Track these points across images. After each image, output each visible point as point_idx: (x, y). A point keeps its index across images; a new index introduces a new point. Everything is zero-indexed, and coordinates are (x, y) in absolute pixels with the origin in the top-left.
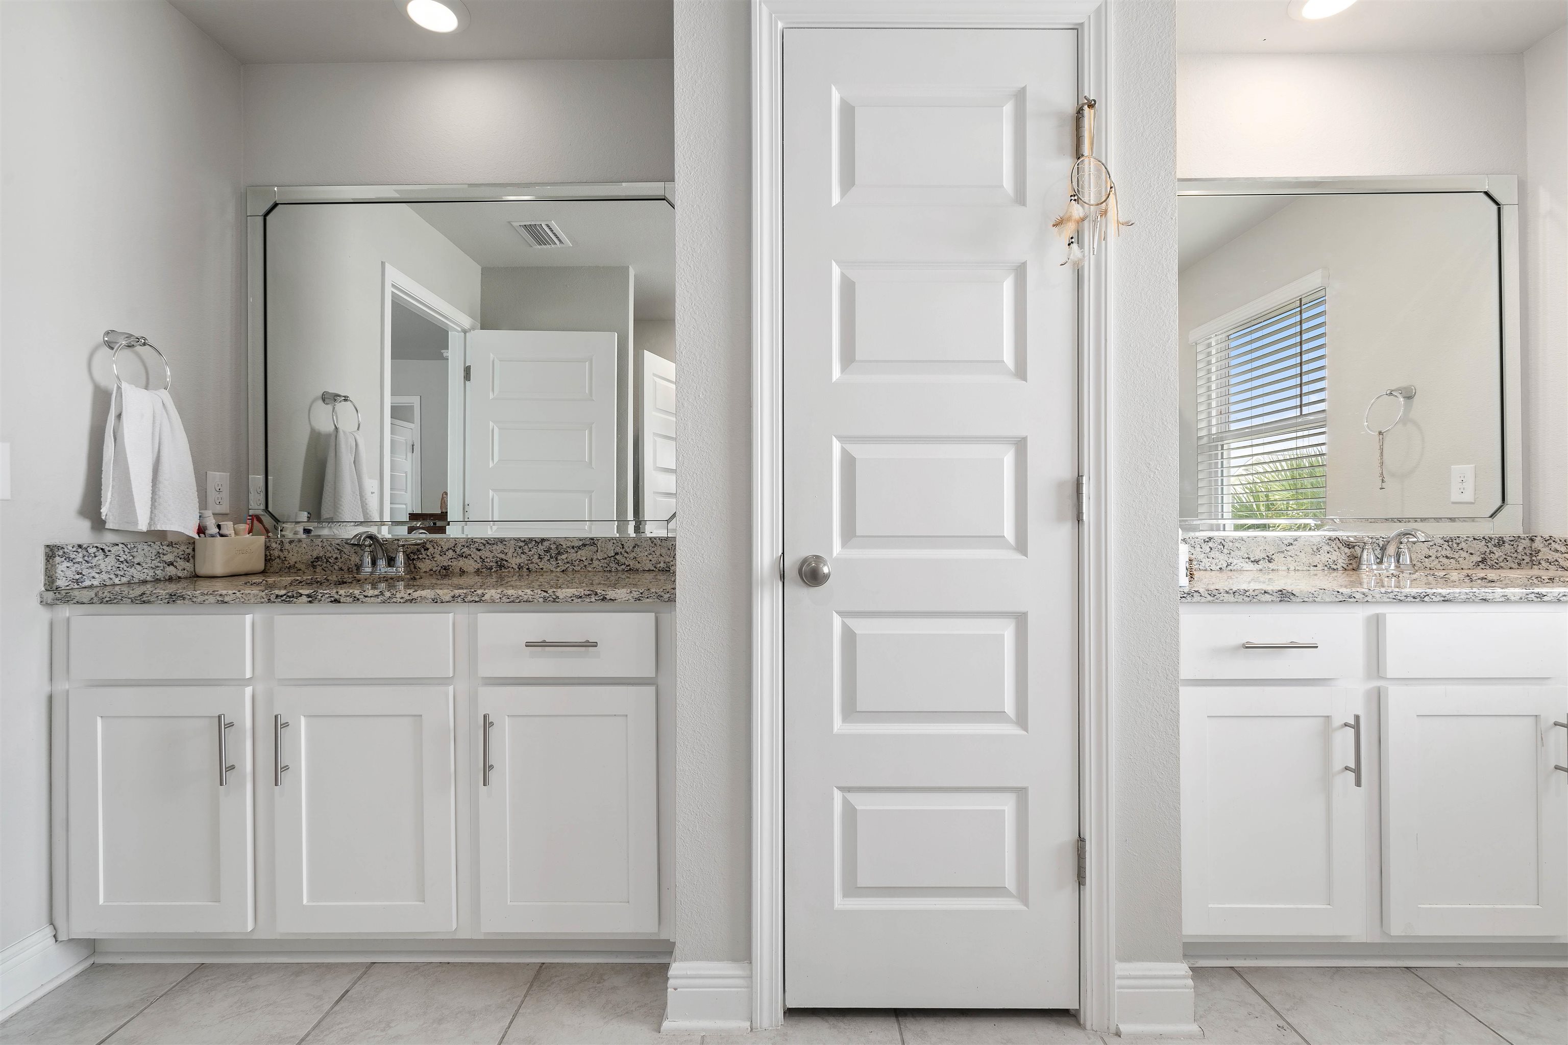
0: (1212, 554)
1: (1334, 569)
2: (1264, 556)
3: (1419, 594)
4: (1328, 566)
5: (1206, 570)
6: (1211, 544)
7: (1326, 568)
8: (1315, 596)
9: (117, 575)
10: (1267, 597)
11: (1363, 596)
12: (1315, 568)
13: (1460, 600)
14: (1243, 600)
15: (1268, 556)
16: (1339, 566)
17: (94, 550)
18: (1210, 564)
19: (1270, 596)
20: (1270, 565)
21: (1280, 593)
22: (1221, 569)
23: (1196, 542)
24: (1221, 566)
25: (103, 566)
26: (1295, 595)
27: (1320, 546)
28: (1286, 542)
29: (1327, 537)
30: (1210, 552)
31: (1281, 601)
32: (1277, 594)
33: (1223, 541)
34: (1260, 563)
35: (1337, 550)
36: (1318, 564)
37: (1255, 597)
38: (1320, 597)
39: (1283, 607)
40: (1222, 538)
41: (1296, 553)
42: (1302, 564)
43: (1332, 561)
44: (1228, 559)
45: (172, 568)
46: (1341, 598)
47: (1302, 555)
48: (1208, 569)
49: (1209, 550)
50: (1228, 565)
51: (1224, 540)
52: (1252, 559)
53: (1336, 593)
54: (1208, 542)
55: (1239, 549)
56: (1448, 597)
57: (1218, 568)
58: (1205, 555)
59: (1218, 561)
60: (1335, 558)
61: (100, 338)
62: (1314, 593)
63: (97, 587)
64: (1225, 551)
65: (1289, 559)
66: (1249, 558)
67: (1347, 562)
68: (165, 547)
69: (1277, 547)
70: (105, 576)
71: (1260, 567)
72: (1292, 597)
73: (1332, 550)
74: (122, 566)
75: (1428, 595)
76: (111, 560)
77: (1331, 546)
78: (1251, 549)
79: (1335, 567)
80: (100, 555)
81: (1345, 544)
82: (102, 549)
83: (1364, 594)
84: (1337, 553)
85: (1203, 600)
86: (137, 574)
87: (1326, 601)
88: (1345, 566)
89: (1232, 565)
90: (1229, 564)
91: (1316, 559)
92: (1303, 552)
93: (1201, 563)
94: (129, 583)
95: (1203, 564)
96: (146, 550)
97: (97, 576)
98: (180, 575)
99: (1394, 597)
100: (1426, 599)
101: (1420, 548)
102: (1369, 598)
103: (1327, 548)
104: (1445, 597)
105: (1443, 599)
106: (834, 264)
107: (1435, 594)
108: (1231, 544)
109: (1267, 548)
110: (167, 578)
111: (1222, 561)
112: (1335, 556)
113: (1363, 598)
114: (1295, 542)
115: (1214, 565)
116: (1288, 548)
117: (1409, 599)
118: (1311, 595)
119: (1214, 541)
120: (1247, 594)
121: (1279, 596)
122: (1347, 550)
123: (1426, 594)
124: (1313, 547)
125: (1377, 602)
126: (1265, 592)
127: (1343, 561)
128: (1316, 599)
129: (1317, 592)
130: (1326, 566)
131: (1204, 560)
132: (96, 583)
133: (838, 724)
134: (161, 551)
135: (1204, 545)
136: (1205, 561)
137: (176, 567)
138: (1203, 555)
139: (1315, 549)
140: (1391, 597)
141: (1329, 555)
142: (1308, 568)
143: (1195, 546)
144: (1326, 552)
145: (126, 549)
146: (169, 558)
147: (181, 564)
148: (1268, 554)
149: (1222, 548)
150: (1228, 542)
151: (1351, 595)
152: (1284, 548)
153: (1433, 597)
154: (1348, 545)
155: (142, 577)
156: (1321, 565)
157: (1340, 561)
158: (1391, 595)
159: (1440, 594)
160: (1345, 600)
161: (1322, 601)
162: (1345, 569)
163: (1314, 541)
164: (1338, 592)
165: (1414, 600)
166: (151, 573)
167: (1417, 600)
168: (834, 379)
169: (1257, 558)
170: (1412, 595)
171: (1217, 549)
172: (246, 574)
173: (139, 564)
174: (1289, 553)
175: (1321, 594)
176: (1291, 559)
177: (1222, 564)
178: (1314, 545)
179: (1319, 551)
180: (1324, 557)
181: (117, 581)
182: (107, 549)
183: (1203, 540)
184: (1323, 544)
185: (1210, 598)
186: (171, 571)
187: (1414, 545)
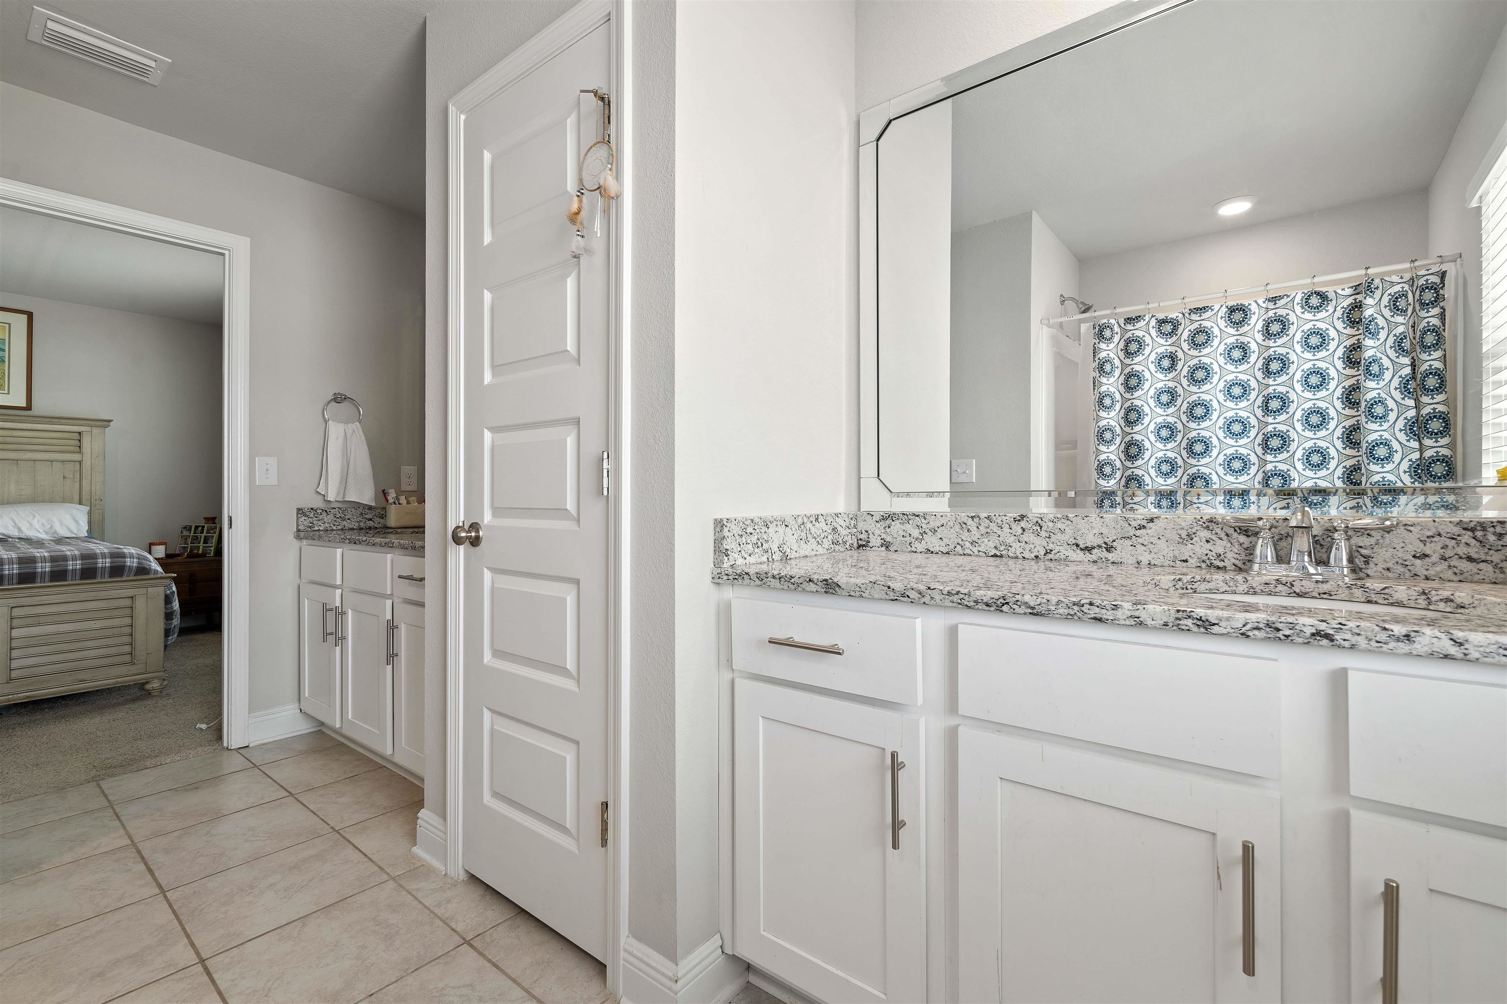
0: (1025, 538)
1: (1218, 568)
2: (1100, 541)
3: (994, 600)
4: (1208, 561)
5: (1017, 558)
6: (1023, 524)
7: (1204, 565)
8: (863, 590)
9: (334, 525)
10: (812, 587)
11: (919, 596)
12: (1184, 564)
13: (1057, 616)
14: (788, 587)
15: (1105, 543)
16: (1227, 563)
17: (321, 511)
18: (1022, 550)
19: (815, 586)
20: (1110, 556)
21: (825, 582)
22: (1037, 557)
23: (1005, 521)
24: (1037, 554)
25: (326, 520)
26: (840, 587)
27: (1194, 530)
28: (1134, 524)
29: (1205, 518)
30: (1022, 534)
31: (826, 592)
32: (822, 583)
33: (1040, 521)
34: (1095, 551)
35: (1225, 538)
36: (1189, 558)
37: (800, 586)
38: (868, 591)
39: (829, 600)
40: (1039, 516)
41: (1152, 540)
42: (1162, 557)
43: (1215, 555)
44: (1047, 544)
45: (371, 522)
46: (892, 595)
47: (1162, 544)
48: (1020, 556)
49: (1021, 531)
50: (1047, 553)
51: (1041, 519)
52: (1082, 546)
53: (887, 588)
54: (1019, 521)
55: (1062, 531)
56: (1038, 609)
57: (1033, 555)
58: (1015, 538)
59: (1032, 546)
60: (1221, 551)
61: (331, 397)
62: (861, 586)
63: (322, 530)
64: (1043, 534)
65: (1140, 548)
66: (1077, 545)
67: (1243, 556)
68: (366, 510)
69: (1119, 530)
70: (327, 525)
71: (1094, 557)
72: (837, 589)
73: (1214, 537)
74: (338, 520)
75: (1007, 603)
76: (331, 517)
77: (1214, 532)
78: (1080, 532)
79: (1221, 564)
80: (324, 514)
81: (1240, 529)
82: (326, 511)
83: (920, 593)
84: (1225, 543)
85: (752, 583)
86: (347, 524)
87: (875, 597)
88: (1239, 564)
89: (1053, 553)
90: (1048, 551)
91: (1186, 551)
92: (1163, 540)
93: (1010, 548)
94: (342, 530)
95: (1012, 550)
96: (353, 511)
97: (322, 525)
98: (375, 526)
99: (959, 601)
100: (1005, 608)
101: (1401, 540)
102: (927, 599)
103: (1205, 534)
104: (1033, 608)
105: (1031, 611)
106: (486, 291)
107: (1019, 603)
108: (1051, 524)
109: (1105, 531)
110: (367, 527)
111: (1038, 548)
112: (1220, 547)
113: (919, 598)
114: (1151, 525)
115: (1028, 551)
116: (1138, 533)
117: (980, 606)
118: (858, 589)
119: (1028, 519)
120: (793, 580)
121: (823, 586)
122: (1242, 539)
123: (1005, 602)
124: (1180, 532)
125: (937, 606)
126: (810, 580)
127: (1235, 556)
128: (864, 595)
129: (865, 586)
130: (1203, 561)
131: (1014, 545)
132: (321, 528)
133: (487, 657)
134: (363, 512)
135: (1014, 526)
136: (1016, 545)
137: (374, 521)
138: (1013, 538)
139: (1184, 536)
140: (955, 600)
141: (1209, 546)
142: (1172, 564)
143: (1003, 526)
144: (1204, 540)
145: (340, 511)
146: (369, 516)
147: (377, 520)
148: (1107, 540)
149: (1039, 530)
150: (1047, 521)
151: (904, 593)
152: (1132, 532)
153: (1015, 606)
154: (1245, 531)
155: (351, 526)
156: (1195, 560)
157: (1230, 555)
158: (956, 598)
159: (1026, 603)
160: (896, 599)
161: (870, 597)
162: (1240, 569)
163: (1184, 524)
164: (889, 587)
165: (987, 608)
166: (357, 524)
167: (992, 609)
168: (486, 383)
169: (1089, 544)
170: (985, 601)
171: (1031, 531)
172: (414, 527)
173: (349, 519)
174: (1140, 540)
175: (869, 588)
176: (1144, 548)
177: (1038, 551)
178: (1182, 529)
179: (1192, 539)
180: (1199, 548)
181: (334, 528)
182: (328, 511)
183: (1012, 519)
184: (1198, 528)
185: (758, 582)
186: (370, 524)
187: (1386, 535)
